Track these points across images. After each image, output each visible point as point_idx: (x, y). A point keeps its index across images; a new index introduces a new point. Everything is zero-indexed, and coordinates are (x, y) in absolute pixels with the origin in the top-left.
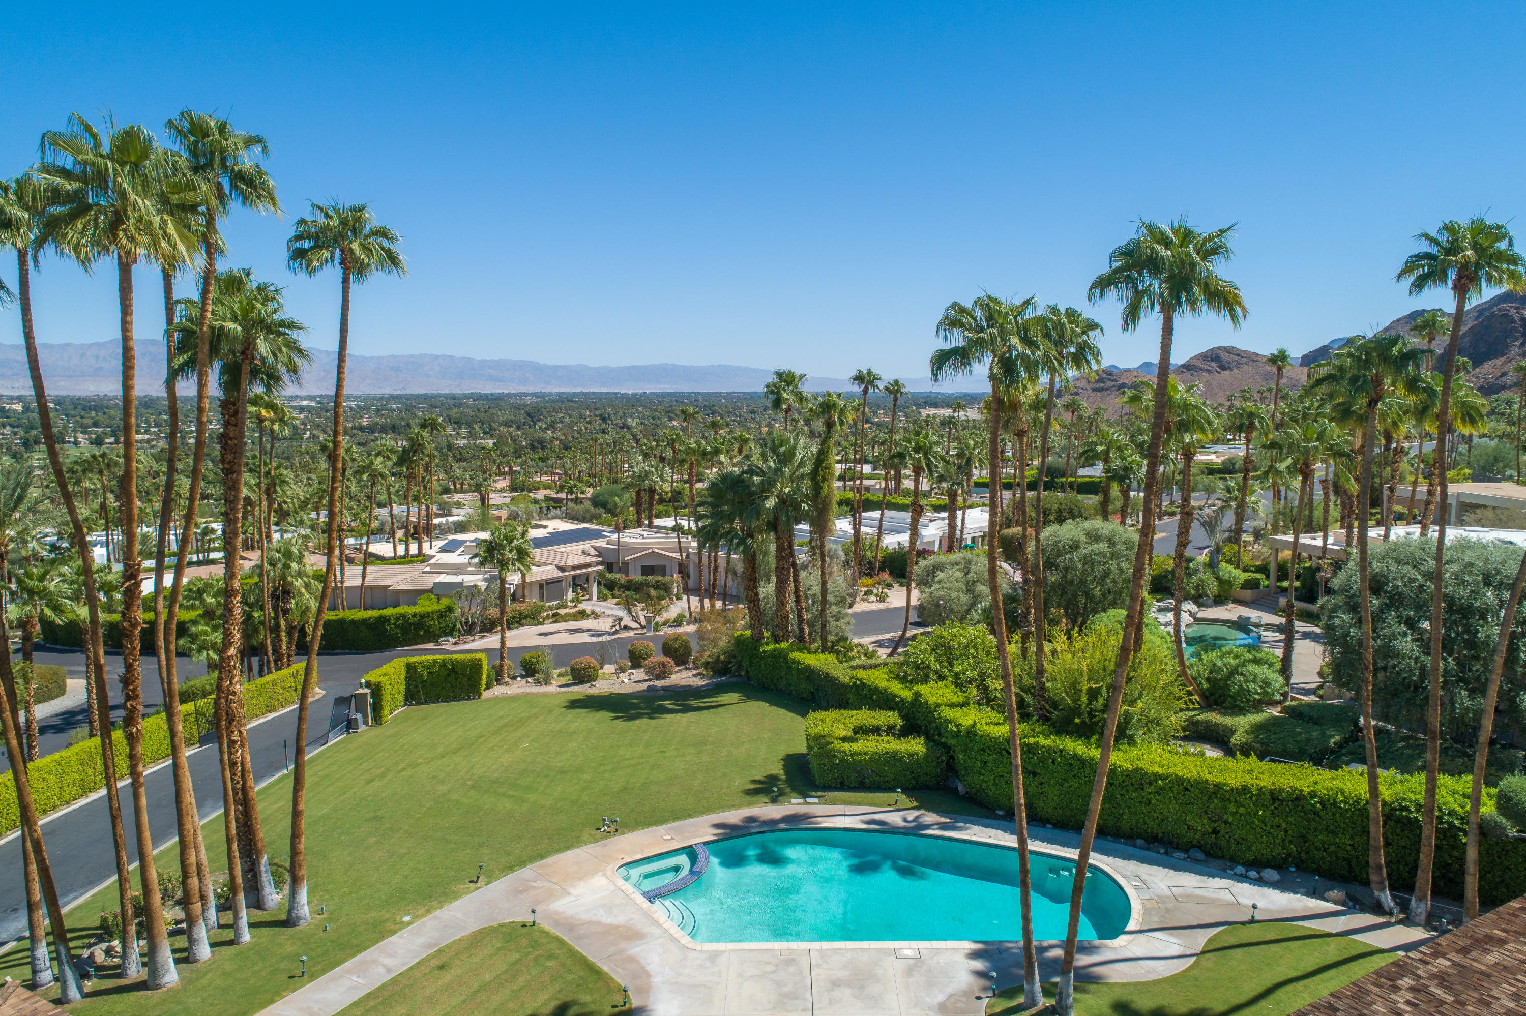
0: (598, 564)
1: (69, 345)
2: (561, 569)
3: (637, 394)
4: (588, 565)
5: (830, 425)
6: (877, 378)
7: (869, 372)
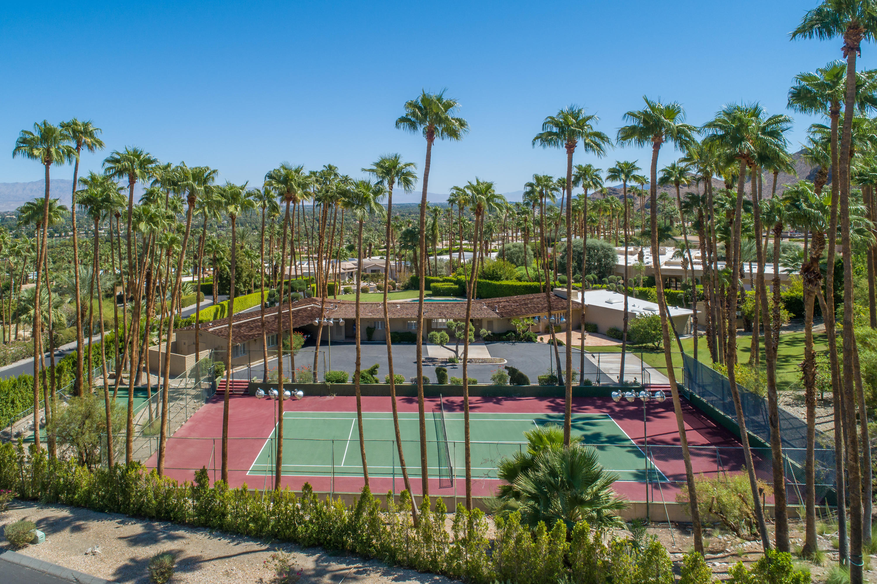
0: (356, 268)
1: (17, 183)
2: (344, 269)
4: (353, 269)
5: (436, 215)
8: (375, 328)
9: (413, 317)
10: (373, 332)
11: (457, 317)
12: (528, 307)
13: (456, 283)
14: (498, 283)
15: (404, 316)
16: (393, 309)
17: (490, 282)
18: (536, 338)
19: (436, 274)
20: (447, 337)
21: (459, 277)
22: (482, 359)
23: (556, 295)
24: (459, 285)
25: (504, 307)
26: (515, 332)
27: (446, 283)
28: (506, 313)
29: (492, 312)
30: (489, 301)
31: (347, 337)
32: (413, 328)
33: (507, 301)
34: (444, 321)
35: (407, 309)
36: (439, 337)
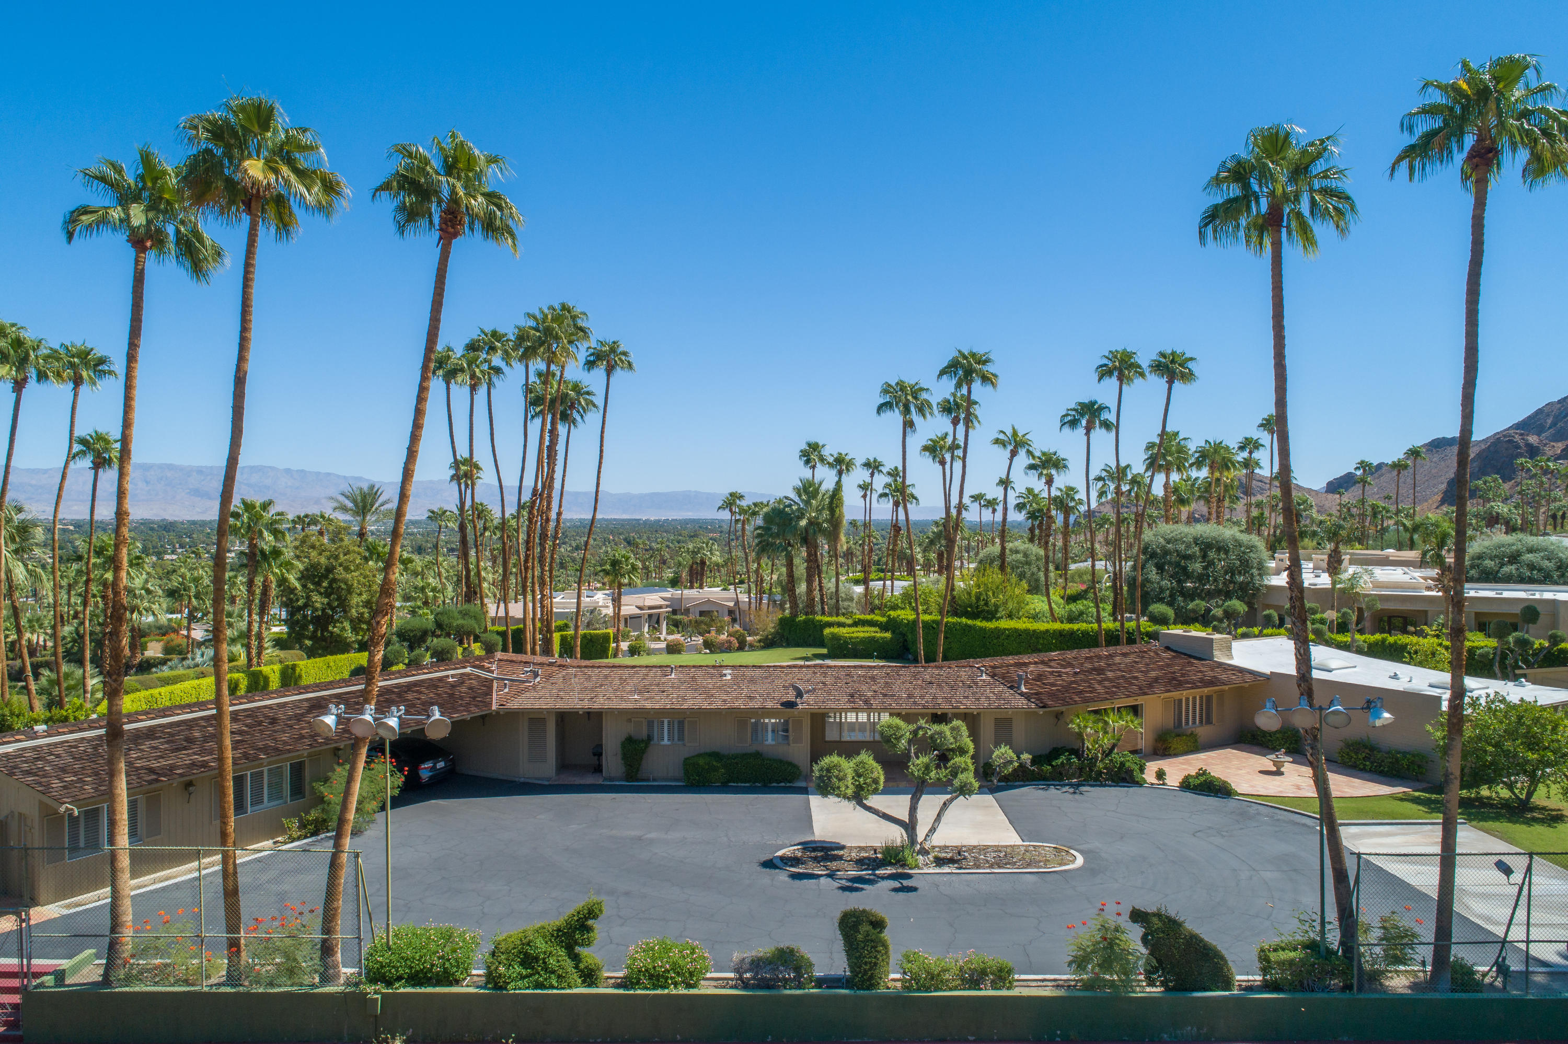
0: (667, 606)
2: (640, 608)
3: (659, 521)
4: (660, 607)
6: (881, 464)
7: (875, 460)
8: (650, 738)
9: (769, 705)
10: (643, 751)
11: (906, 706)
12: (1107, 679)
13: (884, 627)
14: (991, 625)
15: (740, 704)
16: (709, 683)
17: (970, 622)
18: (1142, 770)
19: (836, 610)
20: (878, 772)
21: (893, 614)
22: (997, 849)
23: (1168, 648)
24: (893, 632)
25: (1040, 677)
26: (1077, 753)
27: (860, 628)
28: (1052, 695)
29: (1008, 693)
30: (988, 662)
31: (564, 766)
32: (770, 740)
33: (1043, 662)
34: (863, 717)
35: (752, 681)
36: (850, 773)
